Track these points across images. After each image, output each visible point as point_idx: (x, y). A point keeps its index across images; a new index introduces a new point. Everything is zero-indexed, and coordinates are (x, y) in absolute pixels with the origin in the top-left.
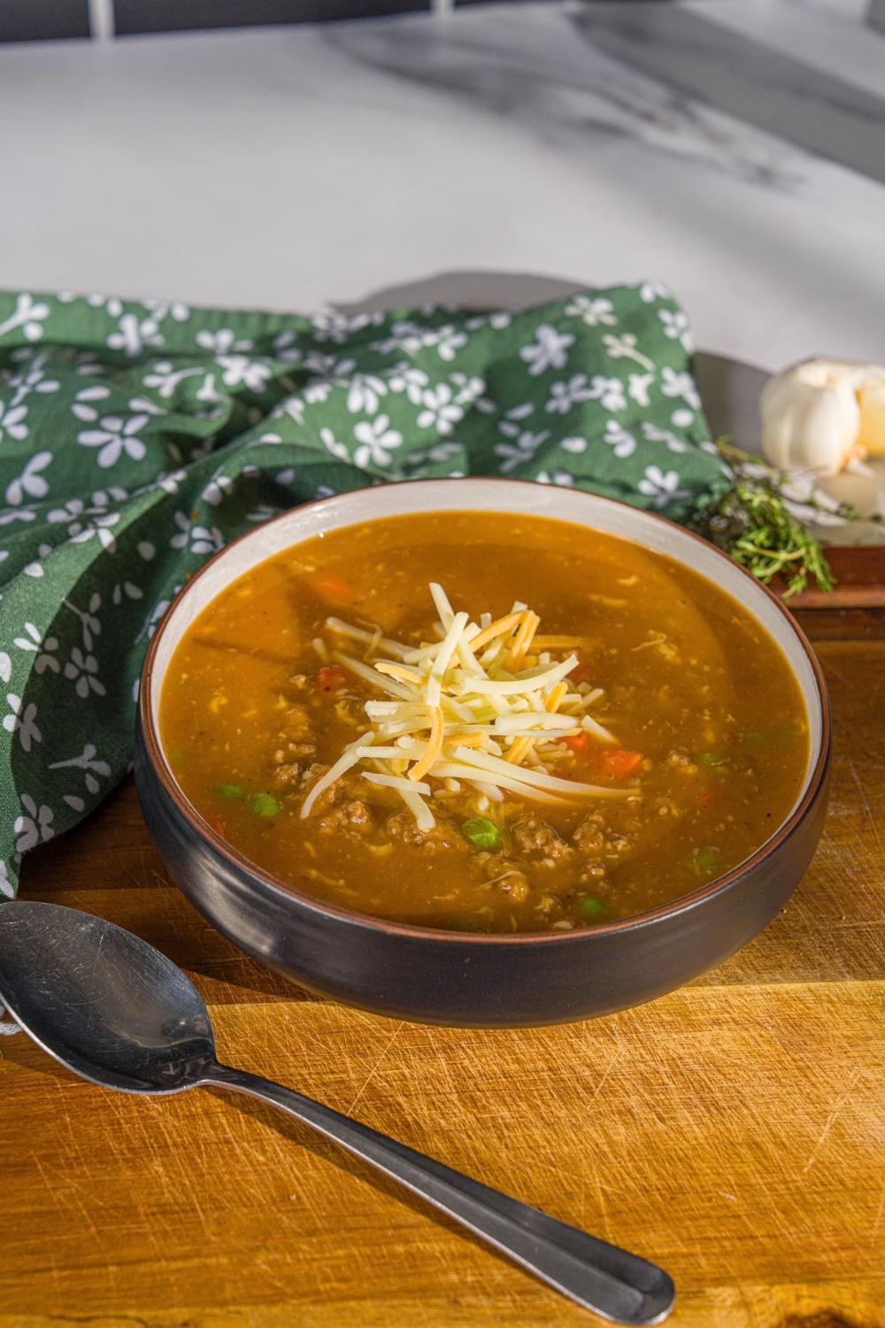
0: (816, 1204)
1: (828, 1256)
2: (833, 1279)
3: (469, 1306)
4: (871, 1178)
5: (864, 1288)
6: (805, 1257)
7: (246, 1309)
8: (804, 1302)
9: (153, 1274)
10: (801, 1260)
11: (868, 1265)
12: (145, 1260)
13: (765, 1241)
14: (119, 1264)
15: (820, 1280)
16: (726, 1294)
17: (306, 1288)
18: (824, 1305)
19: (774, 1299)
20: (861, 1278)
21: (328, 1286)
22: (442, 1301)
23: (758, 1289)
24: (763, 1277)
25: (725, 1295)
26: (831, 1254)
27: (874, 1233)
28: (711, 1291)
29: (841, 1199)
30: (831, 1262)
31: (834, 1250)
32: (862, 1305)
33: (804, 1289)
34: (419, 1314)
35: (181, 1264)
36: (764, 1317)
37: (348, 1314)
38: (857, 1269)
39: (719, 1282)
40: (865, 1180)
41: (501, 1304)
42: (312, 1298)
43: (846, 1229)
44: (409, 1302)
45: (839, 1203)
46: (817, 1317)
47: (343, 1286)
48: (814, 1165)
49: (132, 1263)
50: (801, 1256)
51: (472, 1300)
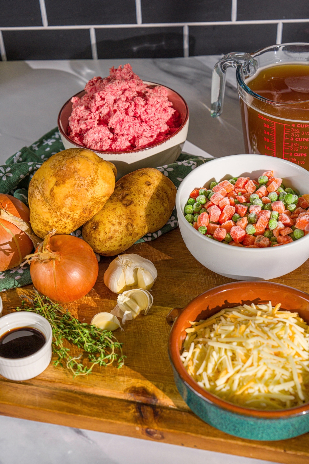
0: (154, 362)
1: (150, 374)
8: (138, 384)
11: (159, 378)
16: (121, 378)
18: (143, 386)
19: (131, 382)
20: (156, 381)
23: (129, 379)
24: (131, 376)
28: (117, 377)
30: (150, 376)
31: (152, 373)
32: (152, 387)
33: (140, 381)
36: (127, 385)
38: (156, 378)
39: (120, 375)
43: (158, 369)
46: (139, 388)
48: (158, 353)
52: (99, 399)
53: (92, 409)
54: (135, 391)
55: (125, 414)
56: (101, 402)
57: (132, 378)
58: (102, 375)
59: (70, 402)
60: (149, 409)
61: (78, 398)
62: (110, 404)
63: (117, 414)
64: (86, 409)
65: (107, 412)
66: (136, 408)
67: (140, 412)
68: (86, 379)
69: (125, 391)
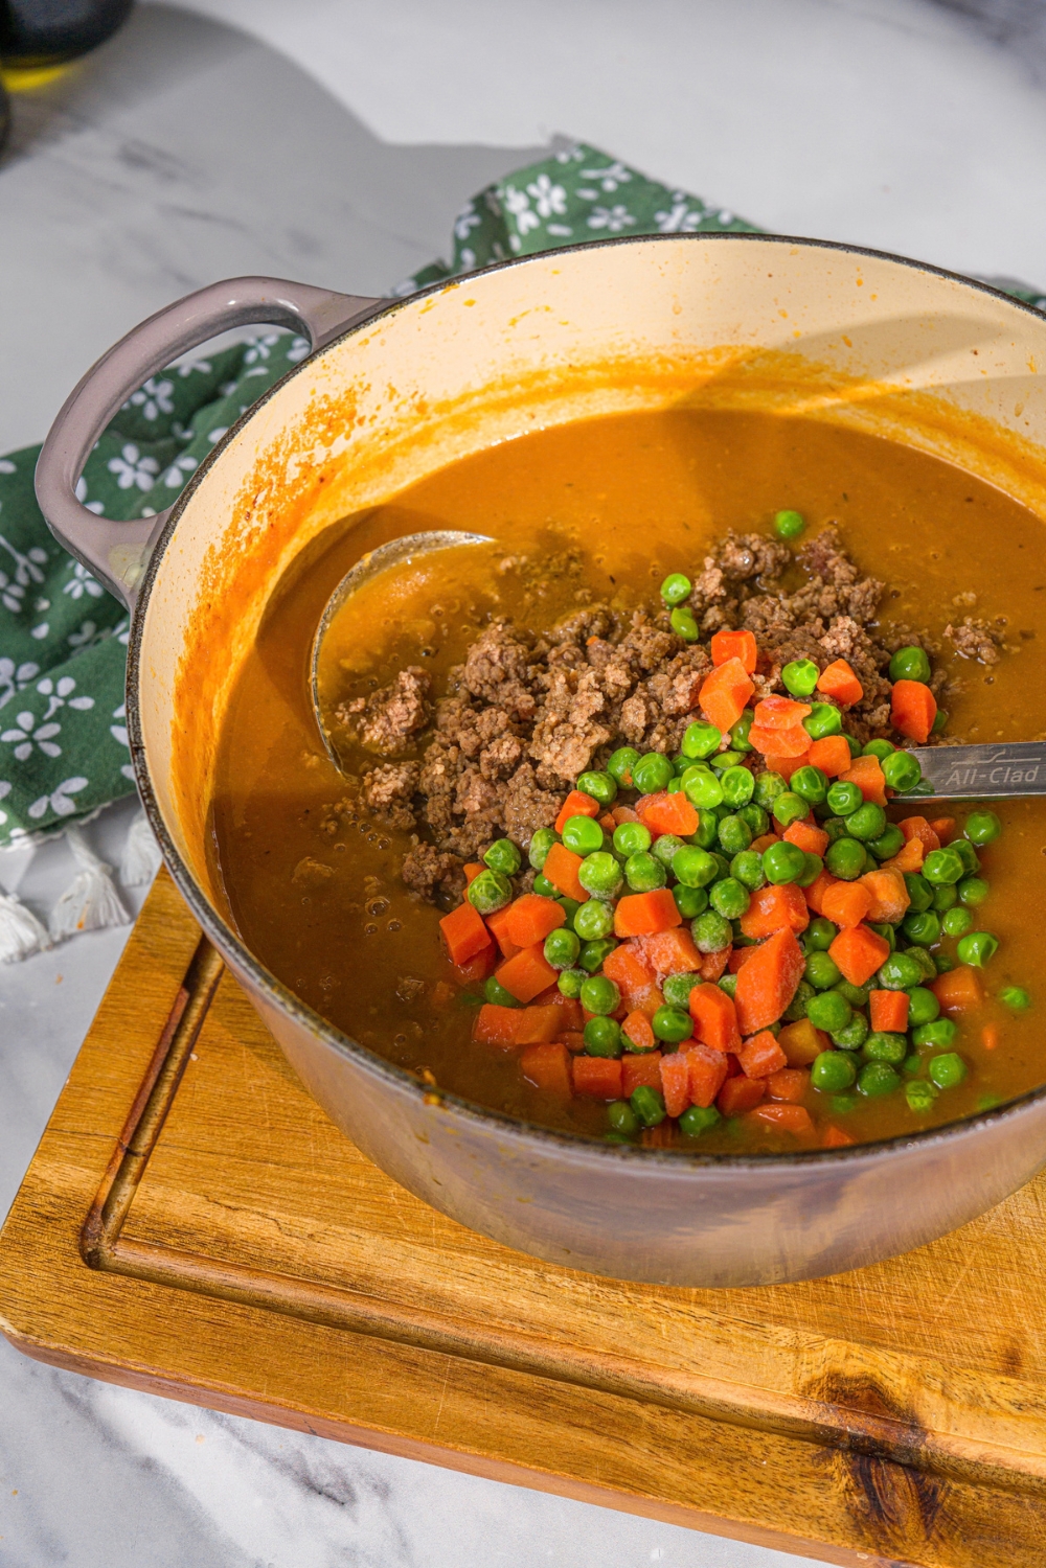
0: (898, 1264)
1: (890, 1321)
2: (885, 1346)
3: (553, 1284)
4: (959, 1250)
5: (911, 1363)
6: (869, 1317)
7: (365, 1235)
8: (851, 1362)
9: (301, 1181)
10: (863, 1319)
11: (924, 1341)
12: (300, 1165)
13: (837, 1290)
14: (276, 1164)
15: (874, 1343)
16: (784, 1334)
17: (420, 1229)
18: (869, 1370)
19: (824, 1352)
20: (912, 1352)
21: (440, 1231)
22: (530, 1273)
23: (814, 1337)
24: (823, 1326)
25: (781, 1335)
26: (893, 1318)
27: (942, 1309)
28: (770, 1327)
29: (922, 1265)
30: (891, 1329)
31: (897, 1316)
32: (903, 1381)
33: (856, 1348)
34: (507, 1280)
35: (327, 1177)
36: (809, 1367)
37: (447, 1262)
38: (912, 1340)
39: (780, 1320)
40: (952, 1251)
41: (580, 1289)
42: (423, 1240)
43: (917, 1298)
44: (503, 1266)
45: (919, 1269)
46: (857, 1381)
47: (453, 1235)
49: (289, 1166)
50: (865, 1315)
51: (555, 1278)
52: (714, 1425)
53: (690, 1467)
54: (843, 1392)
55: (812, 1496)
56: (721, 1439)
57: (828, 1336)
58: (717, 1318)
59: (611, 1438)
60: (900, 1479)
61: (640, 1418)
62: (758, 1451)
63: (785, 1495)
64: (673, 1471)
65: (750, 1486)
66: (852, 1472)
67: (870, 1492)
68: (660, 1332)
69: (805, 1392)
